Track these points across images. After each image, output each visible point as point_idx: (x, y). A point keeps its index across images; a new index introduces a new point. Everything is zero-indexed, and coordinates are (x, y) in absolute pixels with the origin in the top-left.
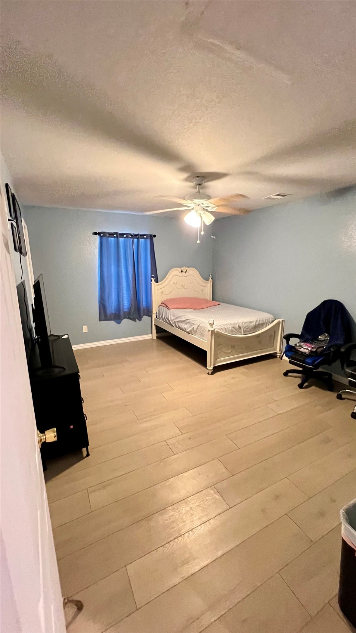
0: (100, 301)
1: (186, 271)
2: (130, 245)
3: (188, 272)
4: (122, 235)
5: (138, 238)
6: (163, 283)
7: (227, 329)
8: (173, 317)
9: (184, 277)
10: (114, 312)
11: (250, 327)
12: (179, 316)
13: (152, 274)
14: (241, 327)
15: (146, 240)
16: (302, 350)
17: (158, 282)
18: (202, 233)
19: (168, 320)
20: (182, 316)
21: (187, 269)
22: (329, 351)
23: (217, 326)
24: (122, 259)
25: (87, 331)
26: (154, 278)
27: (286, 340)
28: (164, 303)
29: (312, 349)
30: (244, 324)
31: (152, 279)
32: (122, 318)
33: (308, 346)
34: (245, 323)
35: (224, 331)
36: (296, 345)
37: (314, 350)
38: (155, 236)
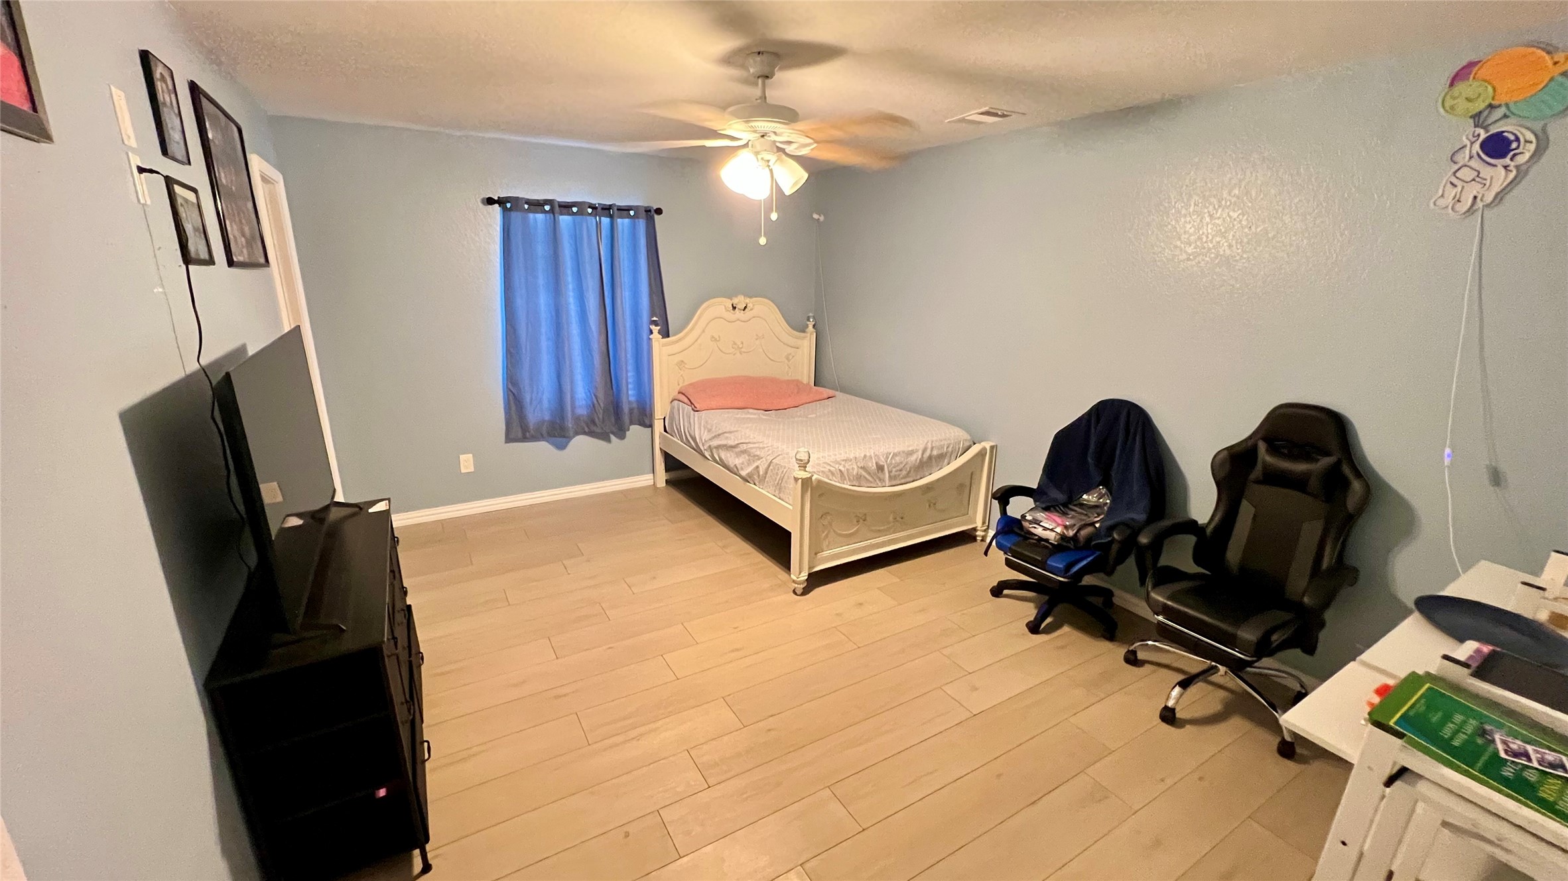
0: (507, 387)
1: (745, 308)
2: (589, 237)
3: (751, 310)
4: (566, 207)
5: (611, 217)
6: (680, 340)
7: (845, 474)
8: (706, 433)
9: (738, 322)
10: (547, 417)
11: (908, 467)
12: (720, 432)
13: (653, 314)
14: (884, 466)
15: (635, 222)
16: (1039, 531)
17: (668, 336)
18: (774, 216)
19: (694, 439)
20: (730, 432)
21: (748, 300)
22: (1110, 539)
23: (819, 465)
24: (569, 272)
25: (472, 469)
26: (656, 325)
27: (999, 502)
28: (683, 392)
29: (1065, 531)
30: (891, 459)
31: (653, 327)
32: (571, 433)
33: (1055, 521)
34: (895, 455)
35: (839, 479)
36: (1023, 516)
37: (1071, 533)
38: (659, 211)
